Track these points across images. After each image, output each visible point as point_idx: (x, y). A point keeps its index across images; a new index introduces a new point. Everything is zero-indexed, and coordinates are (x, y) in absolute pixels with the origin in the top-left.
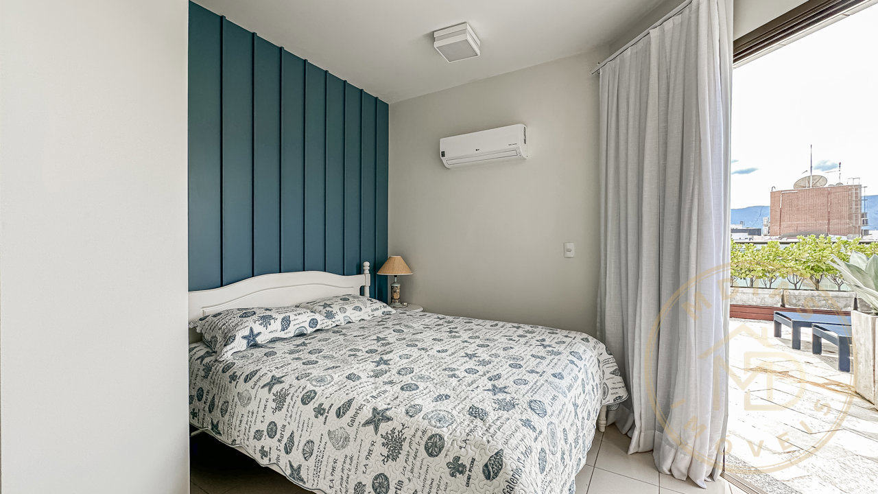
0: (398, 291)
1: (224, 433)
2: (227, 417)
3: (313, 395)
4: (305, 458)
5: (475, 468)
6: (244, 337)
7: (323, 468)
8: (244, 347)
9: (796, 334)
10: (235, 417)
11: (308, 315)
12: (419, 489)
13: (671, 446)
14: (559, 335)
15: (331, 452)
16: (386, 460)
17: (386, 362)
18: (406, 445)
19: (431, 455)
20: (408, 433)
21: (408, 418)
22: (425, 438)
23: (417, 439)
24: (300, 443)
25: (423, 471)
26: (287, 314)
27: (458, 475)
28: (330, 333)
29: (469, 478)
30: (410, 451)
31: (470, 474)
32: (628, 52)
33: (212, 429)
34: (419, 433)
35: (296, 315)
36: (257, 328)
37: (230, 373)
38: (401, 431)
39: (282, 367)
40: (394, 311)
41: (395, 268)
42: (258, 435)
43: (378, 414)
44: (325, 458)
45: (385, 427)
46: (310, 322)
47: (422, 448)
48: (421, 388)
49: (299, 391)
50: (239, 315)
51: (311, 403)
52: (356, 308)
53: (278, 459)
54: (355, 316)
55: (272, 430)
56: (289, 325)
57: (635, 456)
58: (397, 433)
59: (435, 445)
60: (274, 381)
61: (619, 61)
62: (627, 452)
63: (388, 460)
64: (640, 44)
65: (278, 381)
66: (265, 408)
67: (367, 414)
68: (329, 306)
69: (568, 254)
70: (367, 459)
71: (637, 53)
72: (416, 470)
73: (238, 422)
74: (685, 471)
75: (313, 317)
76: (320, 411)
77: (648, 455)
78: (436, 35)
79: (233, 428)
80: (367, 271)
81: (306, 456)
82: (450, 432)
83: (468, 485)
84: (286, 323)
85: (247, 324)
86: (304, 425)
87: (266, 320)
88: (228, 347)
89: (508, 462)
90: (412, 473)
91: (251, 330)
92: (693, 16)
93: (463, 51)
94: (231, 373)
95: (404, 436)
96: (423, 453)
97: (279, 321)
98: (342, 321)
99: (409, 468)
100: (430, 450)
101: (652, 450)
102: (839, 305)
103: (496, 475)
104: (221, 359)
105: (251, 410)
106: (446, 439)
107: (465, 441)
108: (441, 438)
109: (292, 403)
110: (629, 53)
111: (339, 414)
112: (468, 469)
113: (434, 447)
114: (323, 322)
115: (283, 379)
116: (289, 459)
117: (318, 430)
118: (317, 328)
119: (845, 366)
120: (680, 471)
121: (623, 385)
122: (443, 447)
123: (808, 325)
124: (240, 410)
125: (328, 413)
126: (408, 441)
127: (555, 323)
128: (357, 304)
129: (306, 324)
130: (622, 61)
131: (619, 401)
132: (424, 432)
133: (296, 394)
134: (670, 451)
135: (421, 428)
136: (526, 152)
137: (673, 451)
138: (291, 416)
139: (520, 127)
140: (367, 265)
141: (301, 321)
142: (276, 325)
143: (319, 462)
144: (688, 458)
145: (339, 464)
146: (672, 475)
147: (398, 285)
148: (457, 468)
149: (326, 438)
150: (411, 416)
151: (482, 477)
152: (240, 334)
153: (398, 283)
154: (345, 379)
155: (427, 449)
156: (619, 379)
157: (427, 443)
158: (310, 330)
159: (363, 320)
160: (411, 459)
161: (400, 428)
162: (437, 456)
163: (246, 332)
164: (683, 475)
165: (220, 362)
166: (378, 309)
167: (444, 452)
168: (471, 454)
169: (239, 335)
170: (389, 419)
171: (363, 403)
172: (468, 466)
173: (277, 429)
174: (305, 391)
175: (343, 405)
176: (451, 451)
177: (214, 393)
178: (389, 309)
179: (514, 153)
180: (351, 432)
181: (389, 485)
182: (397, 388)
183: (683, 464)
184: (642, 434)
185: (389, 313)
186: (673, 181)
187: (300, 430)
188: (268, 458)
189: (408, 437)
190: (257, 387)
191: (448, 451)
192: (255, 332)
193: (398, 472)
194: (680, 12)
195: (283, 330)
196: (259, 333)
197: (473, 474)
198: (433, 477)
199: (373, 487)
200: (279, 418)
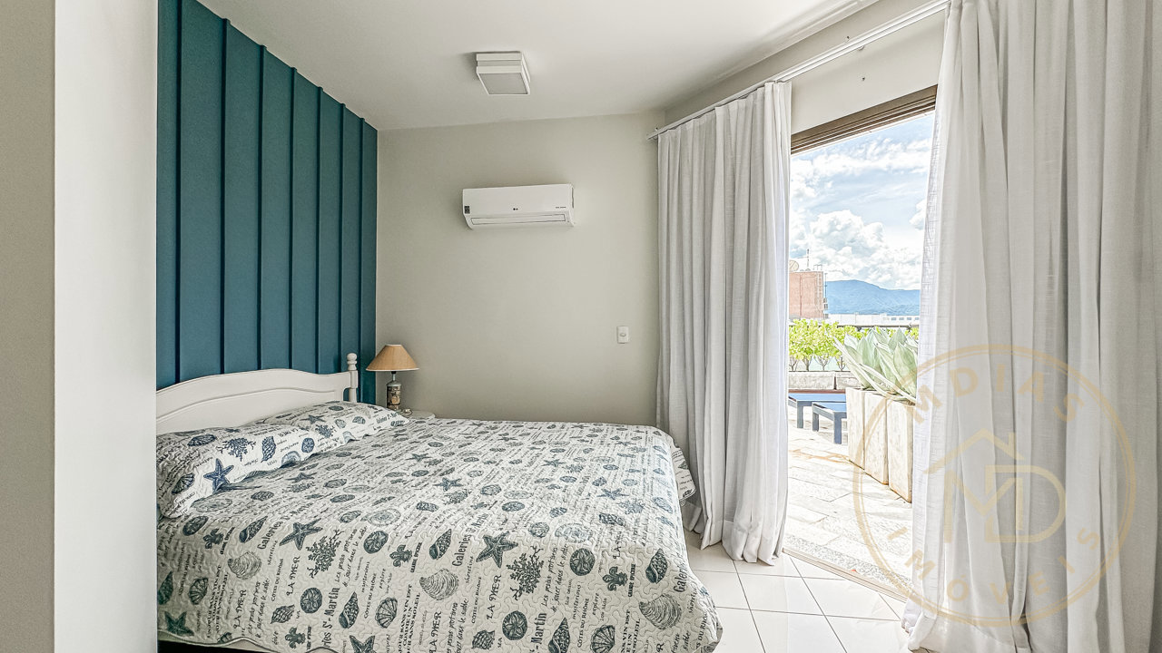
0: (398, 393)
1: (198, 629)
2: (205, 604)
3: (382, 538)
4: (382, 625)
5: (637, 574)
6: (208, 476)
7: (417, 630)
8: (210, 491)
9: (800, 414)
10: (226, 599)
11: (300, 434)
12: (569, 615)
13: (743, 531)
14: (629, 431)
15: (428, 604)
16: (518, 594)
17: (454, 483)
18: (544, 571)
19: (580, 573)
20: (544, 556)
21: (538, 539)
22: (568, 557)
23: (559, 560)
24: (369, 605)
25: (572, 595)
26: (269, 435)
27: (618, 586)
28: (334, 456)
29: (631, 587)
30: (552, 575)
31: (632, 582)
32: (690, 125)
33: (170, 629)
34: (559, 553)
35: (281, 435)
36: (227, 459)
37: (205, 531)
38: (534, 556)
39: (300, 510)
40: (407, 421)
41: (396, 360)
42: (282, 614)
43: (496, 542)
44: (419, 616)
45: (509, 557)
46: (303, 444)
47: (567, 568)
48: (527, 506)
49: (355, 536)
50: (186, 442)
51: (385, 548)
52: (357, 420)
53: (327, 639)
54: (357, 431)
55: (312, 601)
56: (274, 451)
57: (708, 550)
58: (529, 559)
59: (582, 561)
60: (301, 531)
61: (680, 131)
62: (700, 548)
63: (521, 594)
64: (704, 118)
65: (311, 529)
66: (293, 572)
67: (477, 545)
68: (318, 418)
69: (621, 340)
70: (492, 599)
71: (700, 126)
72: (562, 596)
73: (234, 604)
74: (755, 554)
75: (307, 437)
76: (401, 556)
77: (718, 546)
78: (479, 57)
79: (223, 617)
80: (353, 368)
81: (382, 621)
82: (595, 544)
83: (630, 594)
84: (269, 447)
85: (208, 455)
86: (372, 581)
87: (238, 446)
88: (184, 495)
89: (672, 559)
90: (556, 600)
91: (218, 462)
92: (759, 104)
93: (515, 85)
94: (208, 532)
95: (540, 560)
96: (569, 573)
97: (259, 446)
98: (342, 439)
99: (551, 596)
100: (578, 568)
101: (721, 541)
102: (823, 384)
103: (662, 575)
104: (176, 515)
105: (262, 581)
106: (593, 552)
107: (617, 549)
108: (588, 552)
109: (348, 555)
110: (692, 126)
111: (435, 553)
112: (629, 578)
113: (582, 564)
114: (320, 444)
115: (316, 525)
116: (351, 634)
117: (401, 581)
118: (314, 451)
119: (838, 439)
120: (751, 554)
121: (690, 478)
122: (594, 561)
123: (809, 404)
124: (236, 585)
125: (416, 555)
126: (546, 565)
127: (619, 420)
128: (357, 414)
129: (298, 448)
130: (684, 134)
131: (688, 496)
132: (565, 551)
133: (353, 541)
134: (742, 536)
135: (559, 547)
136: (575, 218)
137: (745, 535)
138: (348, 574)
139: (569, 187)
140: (353, 357)
141: (291, 442)
142: (255, 452)
143: (408, 625)
144: (758, 540)
145: (444, 621)
146: (745, 560)
147: (399, 385)
148: (615, 579)
149: (417, 589)
150: (541, 537)
151: (646, 580)
152: (201, 472)
153: (397, 382)
154: (418, 512)
155: (573, 568)
156: (687, 472)
157: (571, 561)
158: (304, 456)
159: (367, 435)
160: (553, 584)
161: (532, 552)
162: (588, 572)
163: (212, 468)
164: (754, 557)
165: (174, 520)
166: (384, 419)
167: (596, 566)
168: (629, 560)
169: (199, 473)
170: (512, 545)
171: (467, 533)
172: (629, 575)
173: (321, 596)
174: (367, 535)
175: (438, 541)
176: (604, 563)
177: (170, 569)
178: (399, 418)
179: (561, 218)
180: (460, 572)
181: (526, 623)
182: (498, 509)
183: (754, 547)
184: (714, 525)
185: (399, 424)
186: (740, 265)
187: (367, 590)
188: (305, 644)
189: (546, 560)
190: (270, 545)
191: (601, 564)
192: (225, 466)
193: (537, 605)
194: (745, 97)
195: (266, 459)
196: (230, 468)
197: (636, 581)
198: (588, 596)
199: (504, 632)
200: (325, 582)
